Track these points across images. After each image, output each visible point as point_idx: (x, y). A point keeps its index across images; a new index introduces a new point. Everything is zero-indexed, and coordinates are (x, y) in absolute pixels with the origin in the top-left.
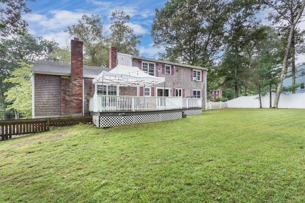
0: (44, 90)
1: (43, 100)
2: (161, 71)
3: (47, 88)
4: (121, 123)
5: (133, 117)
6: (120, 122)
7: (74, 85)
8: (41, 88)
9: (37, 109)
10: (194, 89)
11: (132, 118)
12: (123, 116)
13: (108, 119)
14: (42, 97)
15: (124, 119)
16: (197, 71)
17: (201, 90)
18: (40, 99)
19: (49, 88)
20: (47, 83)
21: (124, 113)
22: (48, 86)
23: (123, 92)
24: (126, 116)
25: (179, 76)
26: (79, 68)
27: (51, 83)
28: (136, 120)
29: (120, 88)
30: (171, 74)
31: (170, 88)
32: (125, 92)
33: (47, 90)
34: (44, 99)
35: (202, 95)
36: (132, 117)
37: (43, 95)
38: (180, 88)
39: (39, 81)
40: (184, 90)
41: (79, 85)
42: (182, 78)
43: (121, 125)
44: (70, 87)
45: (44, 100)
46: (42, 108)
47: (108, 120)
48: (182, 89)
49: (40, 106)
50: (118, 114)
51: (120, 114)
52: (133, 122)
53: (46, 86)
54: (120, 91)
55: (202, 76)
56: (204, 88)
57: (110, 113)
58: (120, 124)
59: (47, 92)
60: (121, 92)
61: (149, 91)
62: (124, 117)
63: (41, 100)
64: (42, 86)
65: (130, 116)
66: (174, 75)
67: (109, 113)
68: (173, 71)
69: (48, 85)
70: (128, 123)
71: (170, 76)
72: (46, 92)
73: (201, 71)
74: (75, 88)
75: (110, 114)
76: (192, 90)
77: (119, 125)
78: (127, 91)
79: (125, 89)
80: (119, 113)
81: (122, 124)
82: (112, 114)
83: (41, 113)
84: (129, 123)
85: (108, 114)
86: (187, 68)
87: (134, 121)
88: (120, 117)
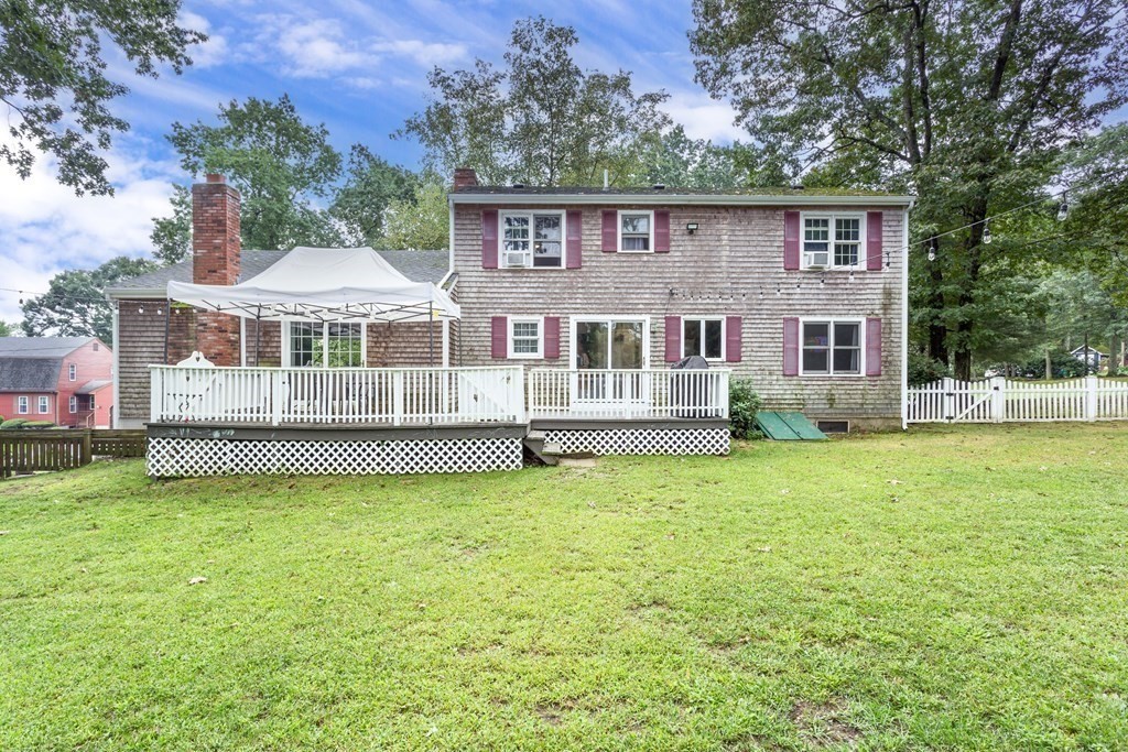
0: (141, 344)
1: (137, 375)
2: (600, 243)
3: (147, 339)
4: (224, 468)
5: (269, 446)
6: (220, 463)
7: (201, 328)
8: (134, 339)
9: (124, 400)
10: (808, 312)
11: (265, 451)
12: (231, 441)
13: (178, 448)
14: (137, 365)
15: (237, 451)
16: (832, 217)
17: (863, 320)
18: (131, 370)
19: (152, 339)
20: (148, 324)
21: (233, 432)
22: (150, 334)
23: (384, 345)
24: (241, 441)
25: (704, 254)
26: (215, 271)
27: (157, 324)
28: (283, 460)
29: (371, 327)
30: (652, 250)
31: (647, 319)
32: (392, 345)
33: (149, 344)
34: (141, 370)
35: (874, 344)
36: (264, 446)
37: (138, 360)
38: (714, 312)
39: (130, 318)
40: (735, 323)
41: (216, 328)
42: (724, 264)
43: (224, 473)
44: (193, 334)
45: (141, 375)
46: (136, 396)
47: (178, 452)
48: (723, 319)
49: (132, 390)
50: (211, 432)
51: (216, 434)
52: (269, 465)
53: (146, 334)
54: (371, 339)
55: (870, 244)
56: (886, 307)
57: (182, 427)
58: (220, 468)
59: (149, 350)
60: (376, 343)
61: (534, 333)
62: (236, 446)
63: (134, 375)
64: (136, 334)
65: (260, 442)
66: (675, 254)
67: (177, 427)
68: (667, 235)
69: (150, 329)
70: (251, 469)
71: (645, 258)
72: (144, 349)
73: (865, 214)
74: (205, 338)
75: (182, 431)
76: (797, 320)
77: (215, 472)
78: (400, 340)
79: (392, 333)
80: (214, 428)
81: (228, 471)
82: (188, 430)
83: (135, 412)
84: (256, 469)
85: (173, 433)
86: (754, 213)
87: (274, 465)
88: (220, 444)
